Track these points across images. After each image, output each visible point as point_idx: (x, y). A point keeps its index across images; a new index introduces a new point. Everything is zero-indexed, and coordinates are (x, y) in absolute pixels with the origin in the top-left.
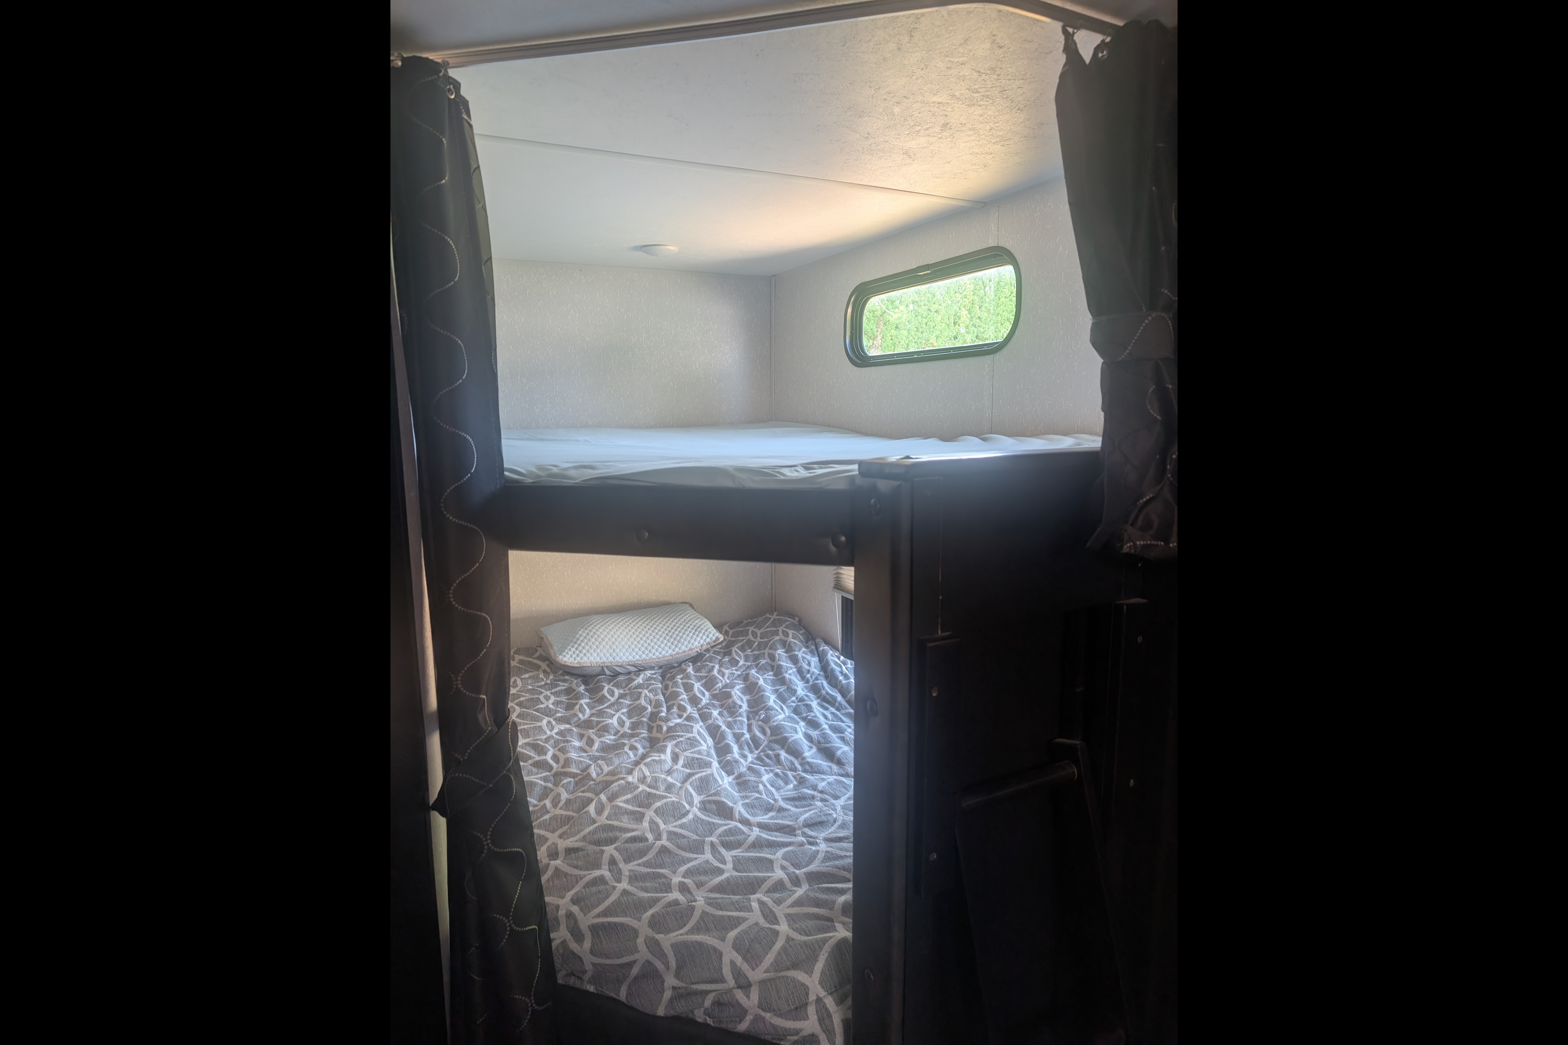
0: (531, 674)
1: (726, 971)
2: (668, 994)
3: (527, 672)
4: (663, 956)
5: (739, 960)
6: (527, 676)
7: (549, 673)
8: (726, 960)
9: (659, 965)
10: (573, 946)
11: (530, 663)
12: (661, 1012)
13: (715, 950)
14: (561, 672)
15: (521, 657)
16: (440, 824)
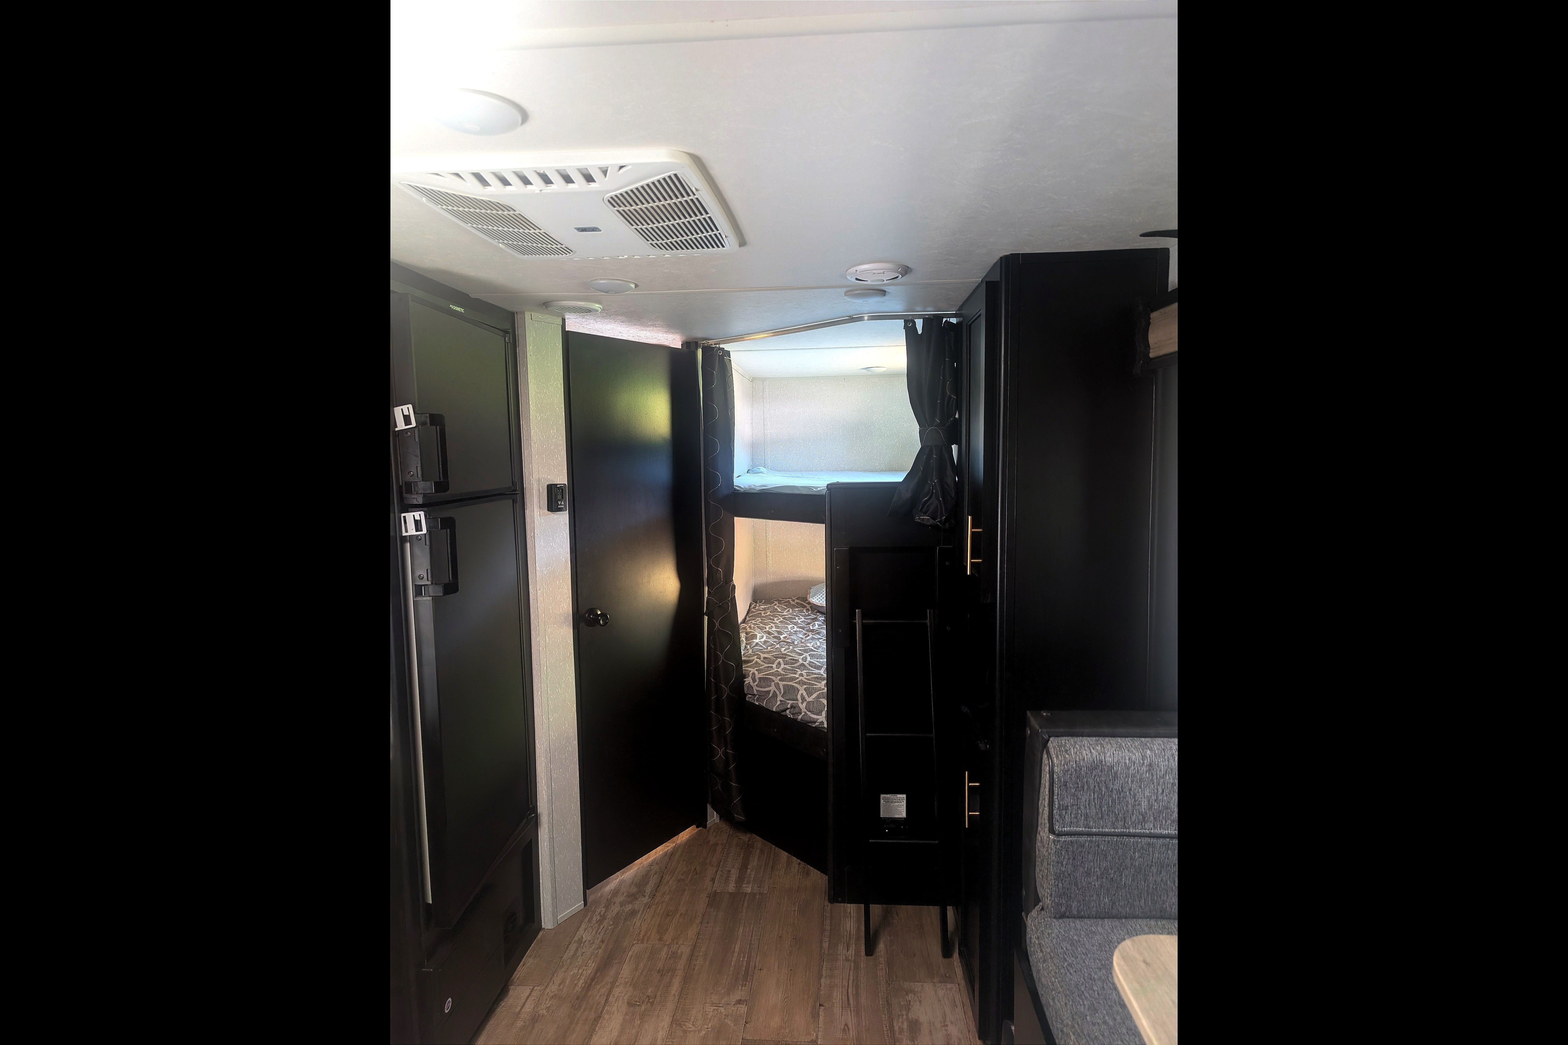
0: (799, 609)
1: (799, 697)
2: (779, 703)
3: (798, 608)
4: (779, 689)
5: (805, 694)
6: (797, 609)
7: (809, 610)
8: (800, 692)
9: (778, 693)
10: (752, 684)
11: (802, 604)
12: (774, 710)
13: (797, 689)
14: (816, 611)
15: (798, 601)
16: (706, 618)
